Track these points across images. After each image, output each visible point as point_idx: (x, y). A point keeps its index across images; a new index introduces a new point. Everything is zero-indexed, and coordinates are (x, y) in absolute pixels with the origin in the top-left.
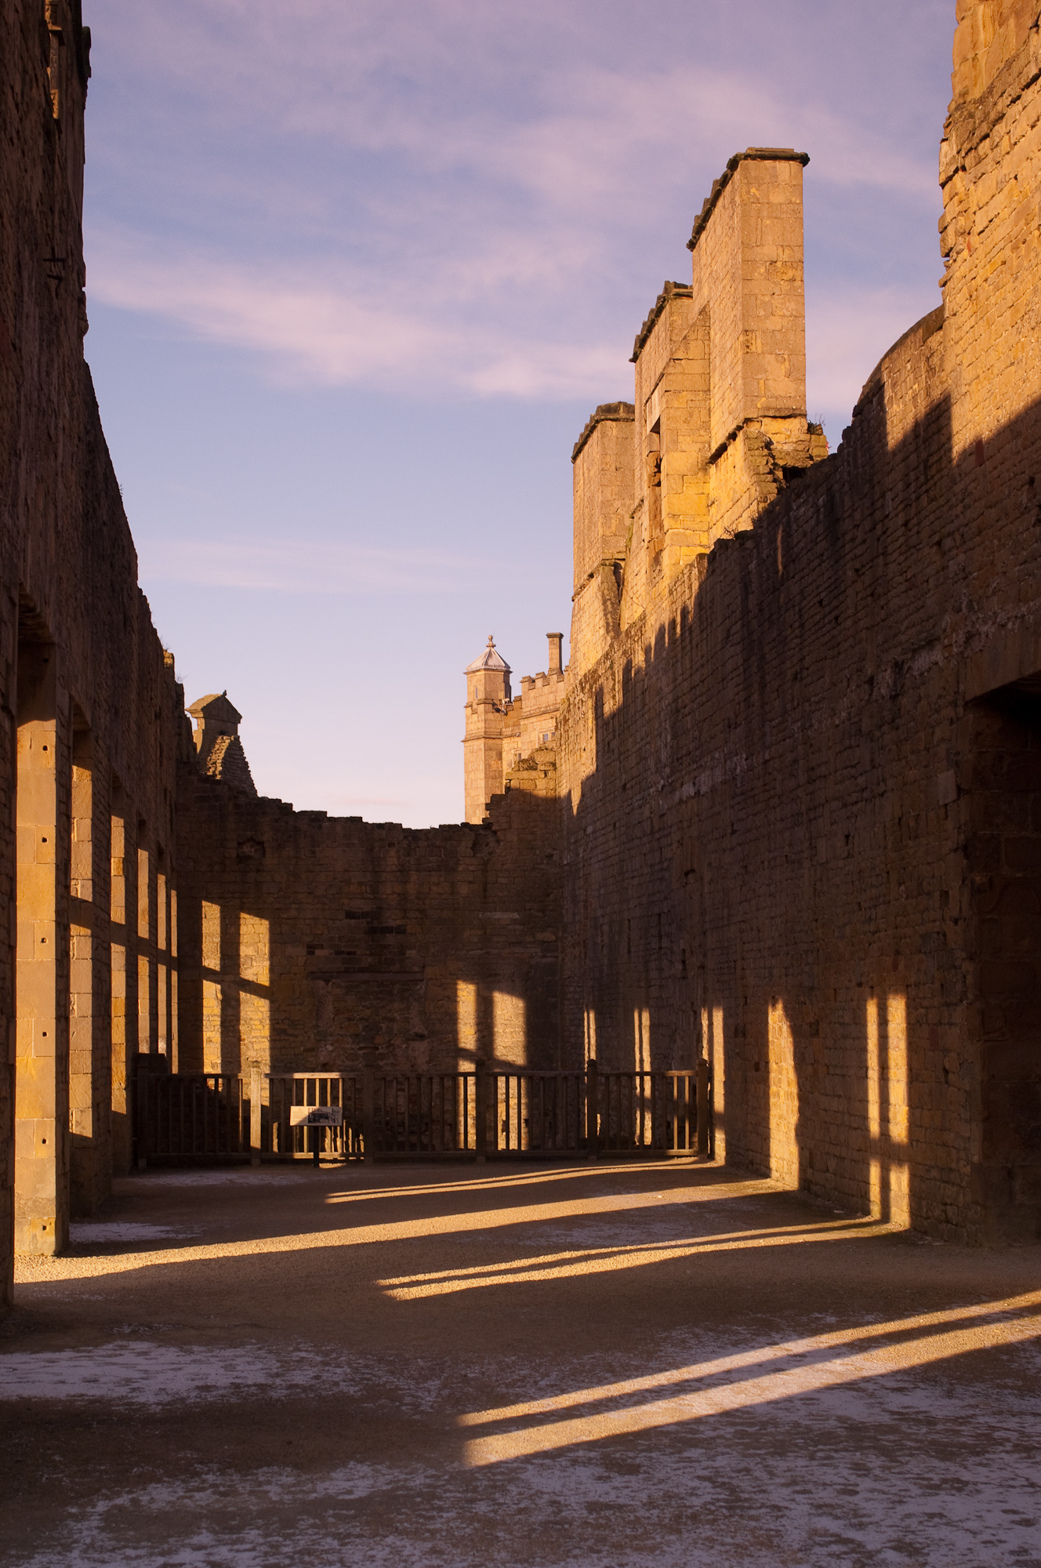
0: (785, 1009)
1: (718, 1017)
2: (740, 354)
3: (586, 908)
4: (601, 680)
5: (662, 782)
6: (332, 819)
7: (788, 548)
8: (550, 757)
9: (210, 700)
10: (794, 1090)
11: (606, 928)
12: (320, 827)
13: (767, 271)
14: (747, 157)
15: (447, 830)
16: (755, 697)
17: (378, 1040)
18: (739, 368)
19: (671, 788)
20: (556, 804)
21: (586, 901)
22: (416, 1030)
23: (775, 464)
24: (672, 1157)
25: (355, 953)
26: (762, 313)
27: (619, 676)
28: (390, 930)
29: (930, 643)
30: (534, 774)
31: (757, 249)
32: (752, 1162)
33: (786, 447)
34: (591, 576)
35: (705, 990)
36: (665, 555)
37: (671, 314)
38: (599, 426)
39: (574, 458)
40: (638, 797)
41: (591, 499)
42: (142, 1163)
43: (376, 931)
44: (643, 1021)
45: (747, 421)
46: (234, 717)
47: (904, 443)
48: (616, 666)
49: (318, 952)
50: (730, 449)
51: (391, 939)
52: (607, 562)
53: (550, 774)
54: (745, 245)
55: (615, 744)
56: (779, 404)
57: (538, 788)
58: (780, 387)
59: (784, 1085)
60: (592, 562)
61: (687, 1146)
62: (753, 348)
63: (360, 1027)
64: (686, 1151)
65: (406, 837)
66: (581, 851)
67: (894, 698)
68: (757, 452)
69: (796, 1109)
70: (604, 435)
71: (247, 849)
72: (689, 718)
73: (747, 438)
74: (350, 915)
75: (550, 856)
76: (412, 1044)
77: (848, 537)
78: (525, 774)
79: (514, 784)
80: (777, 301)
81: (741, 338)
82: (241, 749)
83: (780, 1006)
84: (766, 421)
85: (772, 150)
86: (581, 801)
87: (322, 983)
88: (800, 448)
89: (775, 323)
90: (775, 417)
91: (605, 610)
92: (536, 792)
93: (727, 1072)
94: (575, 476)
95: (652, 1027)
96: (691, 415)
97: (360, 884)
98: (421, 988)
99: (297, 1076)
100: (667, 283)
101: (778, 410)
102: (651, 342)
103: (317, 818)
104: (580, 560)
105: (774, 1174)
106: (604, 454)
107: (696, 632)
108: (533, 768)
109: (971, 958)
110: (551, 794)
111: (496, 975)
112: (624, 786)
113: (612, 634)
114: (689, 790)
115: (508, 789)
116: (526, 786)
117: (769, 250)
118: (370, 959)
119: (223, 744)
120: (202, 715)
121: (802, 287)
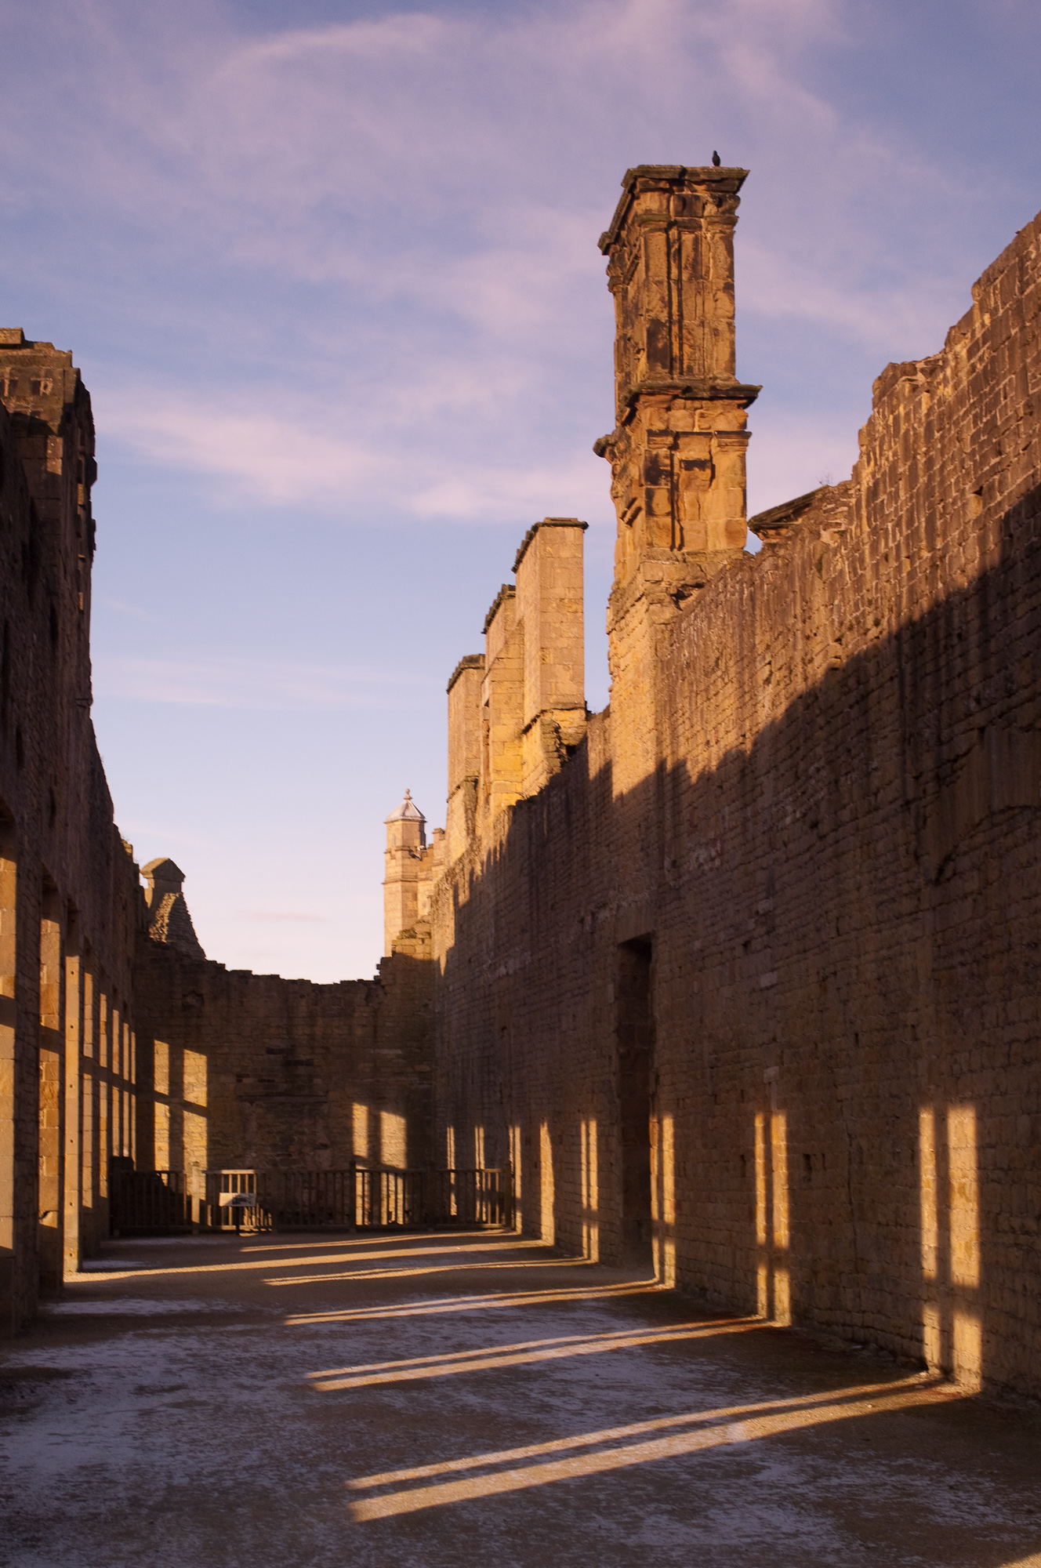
0: (548, 1126)
1: (518, 1131)
2: (539, 664)
3: (448, 1048)
4: (458, 877)
5: (490, 962)
6: (257, 977)
7: (549, 822)
8: (426, 928)
9: (158, 863)
10: (552, 1180)
11: (460, 1064)
12: (247, 983)
13: (558, 606)
14: (544, 525)
15: (347, 986)
16: (535, 915)
17: (292, 1149)
18: (538, 673)
19: (493, 967)
20: (430, 964)
21: (449, 1042)
22: (321, 1141)
23: (561, 744)
24: (487, 1229)
25: (273, 1081)
26: (554, 635)
27: (467, 877)
28: (300, 1063)
29: (604, 905)
30: (413, 941)
31: (551, 590)
32: (534, 1231)
33: (570, 731)
34: (459, 787)
35: (511, 1113)
36: (492, 798)
37: (506, 610)
38: (464, 672)
39: (449, 691)
40: (477, 969)
41: (459, 727)
42: (117, 1233)
43: (290, 1063)
44: (480, 1133)
45: (543, 712)
46: (180, 877)
47: (596, 778)
48: (465, 869)
49: (245, 1080)
50: (533, 728)
51: (301, 1070)
52: (469, 779)
53: (426, 941)
54: (542, 588)
55: (465, 927)
56: (565, 700)
57: (418, 951)
58: (565, 687)
59: (548, 1177)
60: (460, 778)
61: (497, 1221)
62: (547, 660)
63: (278, 1139)
64: (496, 1225)
65: (313, 991)
66: (446, 1003)
67: (592, 933)
68: (548, 735)
69: (552, 1192)
70: (467, 680)
71: (190, 1000)
72: (503, 919)
73: (543, 725)
74: (270, 1051)
75: (426, 1005)
76: (317, 1151)
77: (575, 825)
78: (407, 942)
79: (398, 949)
80: (564, 627)
81: (540, 653)
82: (184, 903)
83: (546, 1124)
84: (555, 712)
85: (563, 520)
86: (447, 965)
87: (248, 1104)
88: (580, 731)
89: (563, 643)
90: (562, 709)
91: (466, 817)
92: (415, 956)
93: (523, 1170)
94: (449, 704)
95: (486, 1138)
96: (510, 699)
97: (278, 1027)
98: (325, 1108)
99: (225, 1172)
100: (504, 585)
101: (564, 704)
102: (494, 624)
103: (245, 975)
104: (452, 773)
105: (544, 1237)
106: (468, 694)
107: (507, 861)
108: (413, 937)
109: (619, 1097)
110: (427, 957)
111: (384, 1098)
112: (470, 961)
113: (471, 836)
114: (502, 970)
115: (394, 953)
116: (408, 951)
117: (559, 591)
118: (285, 1086)
119: (169, 900)
120: (151, 876)
121: (582, 617)
